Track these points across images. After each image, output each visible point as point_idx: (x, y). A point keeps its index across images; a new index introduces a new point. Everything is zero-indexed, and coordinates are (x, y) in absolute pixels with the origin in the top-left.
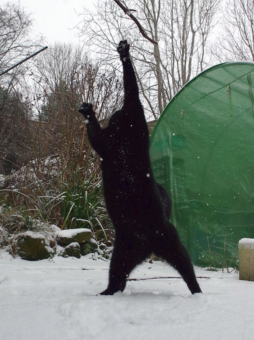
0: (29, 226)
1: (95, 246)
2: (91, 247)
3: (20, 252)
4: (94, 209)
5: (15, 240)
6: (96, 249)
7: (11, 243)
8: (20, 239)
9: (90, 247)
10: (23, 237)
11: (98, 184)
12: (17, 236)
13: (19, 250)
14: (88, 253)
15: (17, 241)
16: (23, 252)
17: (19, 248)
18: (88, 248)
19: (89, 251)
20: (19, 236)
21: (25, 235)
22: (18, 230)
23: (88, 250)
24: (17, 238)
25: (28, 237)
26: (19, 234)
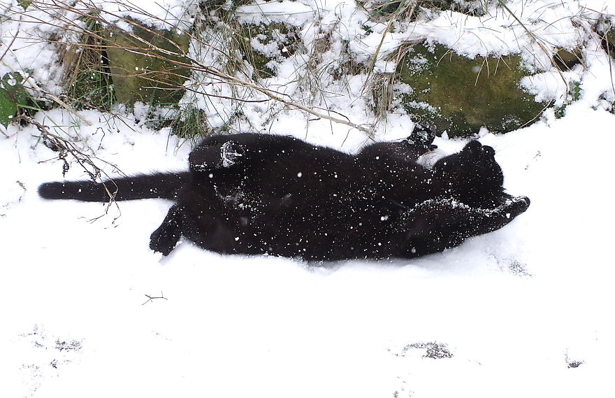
3: (413, 104)
5: (389, 58)
8: (413, 55)
10: (420, 47)
12: (392, 42)
13: (407, 98)
15: (394, 64)
16: (424, 105)
17: (406, 89)
20: (406, 44)
21: (430, 41)
24: (396, 52)
25: (441, 48)
26: (405, 36)
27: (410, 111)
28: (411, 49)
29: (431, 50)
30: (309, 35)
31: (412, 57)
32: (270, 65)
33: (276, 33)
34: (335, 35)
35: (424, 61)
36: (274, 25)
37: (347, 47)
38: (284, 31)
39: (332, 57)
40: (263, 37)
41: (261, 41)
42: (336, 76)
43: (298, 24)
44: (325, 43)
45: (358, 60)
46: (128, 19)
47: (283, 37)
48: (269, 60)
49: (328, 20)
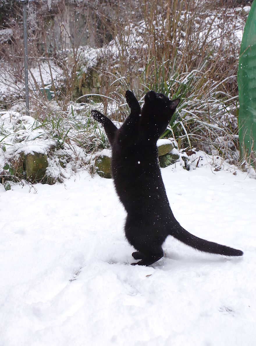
0: (106, 145)
1: (176, 157)
2: (173, 158)
3: (99, 171)
4: (179, 112)
5: (93, 160)
6: (178, 160)
7: (89, 163)
8: (98, 159)
9: (171, 159)
10: (100, 157)
11: (186, 79)
12: (94, 156)
13: (97, 170)
14: (169, 164)
15: (94, 161)
16: (101, 171)
17: (97, 168)
18: (169, 159)
19: (170, 162)
20: (96, 157)
21: (102, 155)
22: (95, 151)
23: (168, 162)
24: (94, 159)
25: (105, 157)
26: (96, 155)
27: (98, 173)
28: (97, 158)
29: (102, 157)
30: (73, 156)
31: (98, 160)
32: (64, 165)
33: (65, 157)
34: (80, 156)
35: (101, 160)
36: (65, 155)
37: (82, 159)
38: (67, 156)
39: (79, 162)
40: (62, 158)
41: (62, 159)
42: (81, 166)
43: (70, 154)
44: (77, 159)
45: (85, 162)
46: (33, 152)
47: (67, 158)
48: (64, 163)
49: (78, 153)
